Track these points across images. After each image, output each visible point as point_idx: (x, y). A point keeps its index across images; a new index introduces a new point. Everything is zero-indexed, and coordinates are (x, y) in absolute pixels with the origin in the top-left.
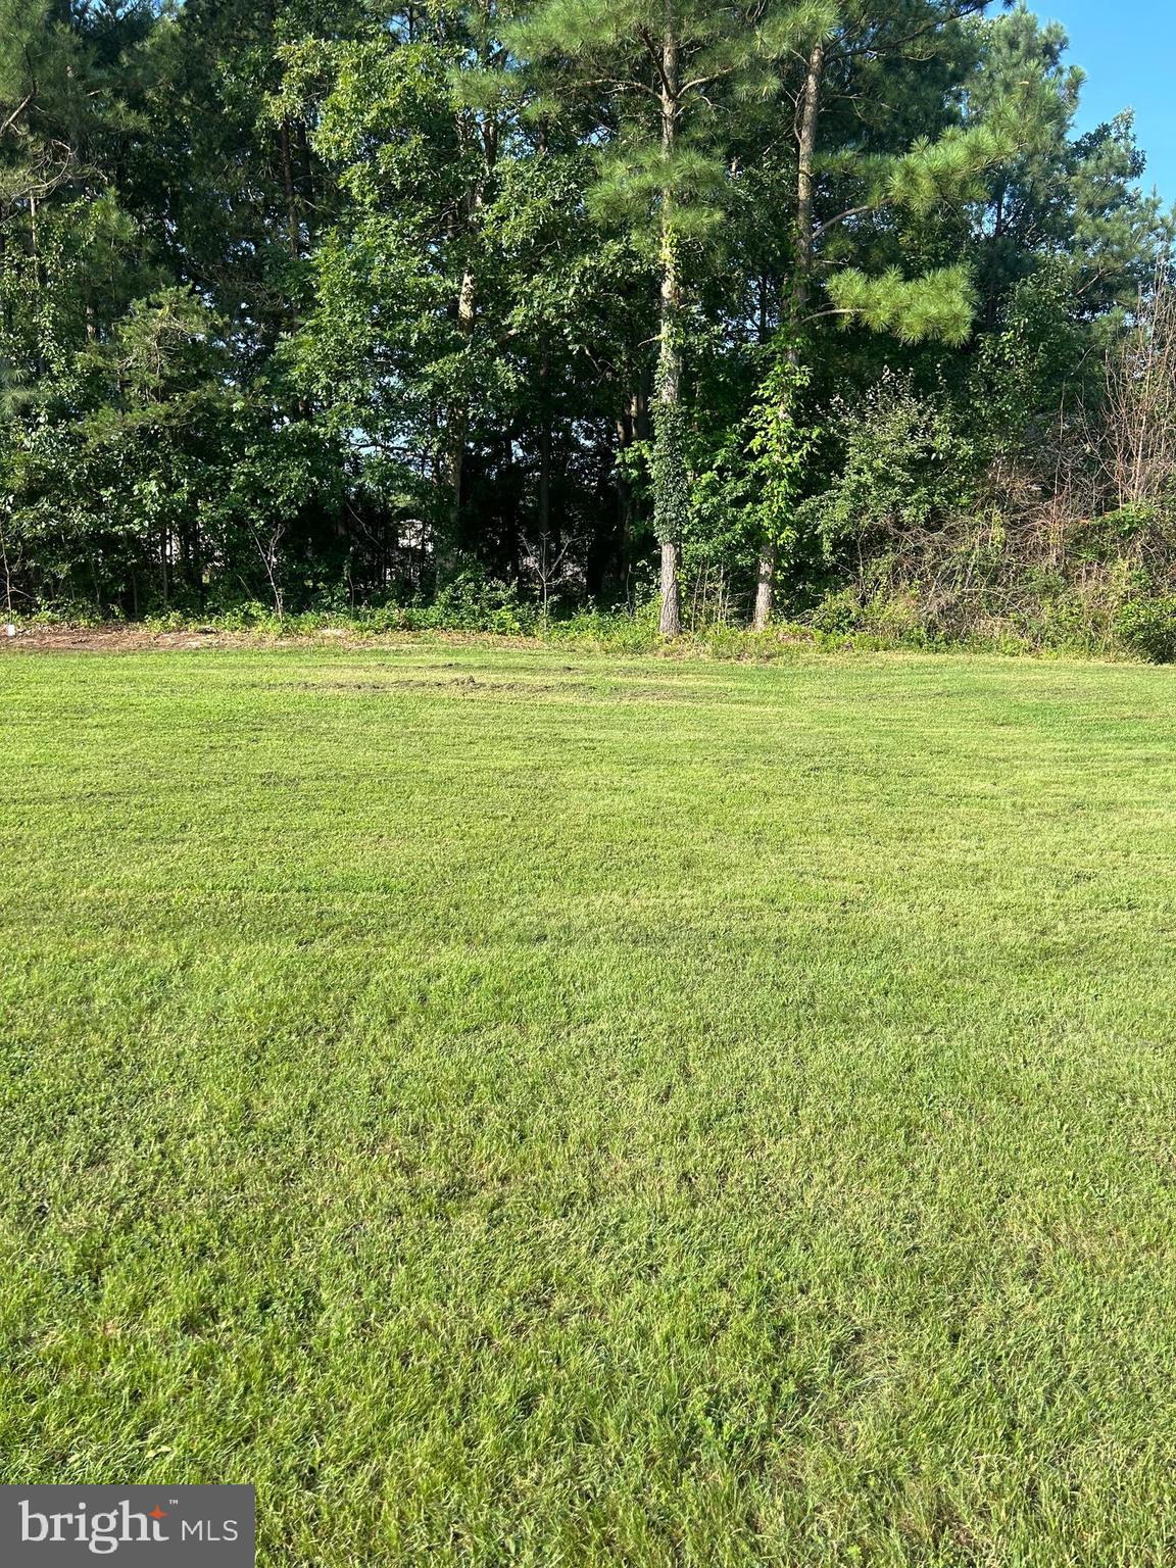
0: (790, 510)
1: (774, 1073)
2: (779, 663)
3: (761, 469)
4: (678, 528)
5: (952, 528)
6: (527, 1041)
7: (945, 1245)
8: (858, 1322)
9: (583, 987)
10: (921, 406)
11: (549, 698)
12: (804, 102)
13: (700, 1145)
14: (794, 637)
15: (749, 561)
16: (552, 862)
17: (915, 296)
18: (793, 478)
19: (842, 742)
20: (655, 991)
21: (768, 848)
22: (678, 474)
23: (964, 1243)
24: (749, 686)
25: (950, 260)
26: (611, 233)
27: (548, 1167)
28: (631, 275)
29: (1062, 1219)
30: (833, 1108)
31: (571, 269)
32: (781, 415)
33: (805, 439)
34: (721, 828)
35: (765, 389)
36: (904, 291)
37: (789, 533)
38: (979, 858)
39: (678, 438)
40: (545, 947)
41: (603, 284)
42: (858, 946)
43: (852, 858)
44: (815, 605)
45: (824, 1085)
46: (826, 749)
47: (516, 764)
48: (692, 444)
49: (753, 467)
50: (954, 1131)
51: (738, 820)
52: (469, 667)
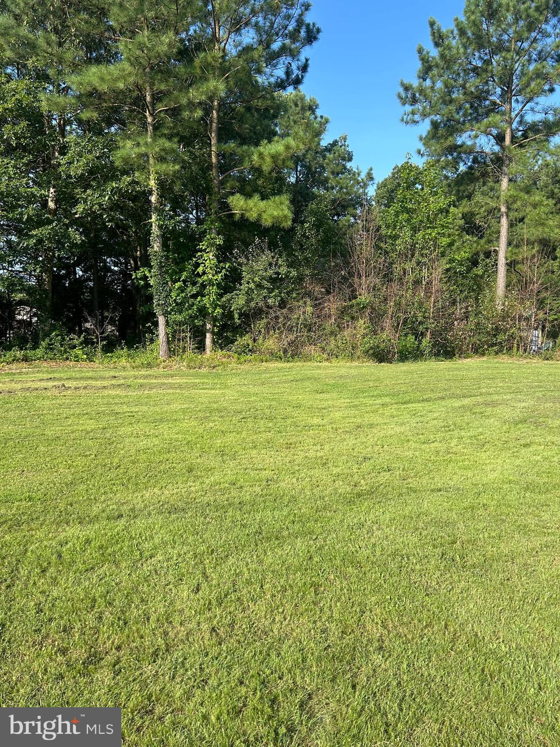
0: (218, 300)
1: (249, 569)
2: (219, 370)
3: (204, 281)
4: (166, 308)
5: (290, 307)
6: (121, 572)
7: (341, 642)
8: (309, 689)
9: (146, 539)
10: (272, 254)
11: (106, 392)
12: (212, 122)
13: (218, 612)
14: (225, 357)
15: (201, 323)
16: (120, 476)
17: (267, 207)
18: (219, 285)
19: (253, 405)
20: (184, 536)
21: (228, 458)
22: (164, 283)
23: (348, 639)
24: (207, 381)
25: (279, 192)
26: (125, 172)
27: (142, 637)
28: (136, 192)
29: (389, 620)
30: (279, 583)
31: (106, 188)
32: (211, 257)
33: (223, 268)
34: (204, 450)
35: (202, 245)
36: (262, 204)
37: (219, 310)
38: (322, 454)
39: (163, 267)
40: (123, 521)
41: (122, 195)
42: (277, 500)
43: (267, 459)
44: (232, 342)
45: (273, 572)
46: (247, 408)
47: (93, 427)
48: (170, 269)
49: (200, 280)
50: (335, 585)
51: (211, 446)
52: (60, 379)
